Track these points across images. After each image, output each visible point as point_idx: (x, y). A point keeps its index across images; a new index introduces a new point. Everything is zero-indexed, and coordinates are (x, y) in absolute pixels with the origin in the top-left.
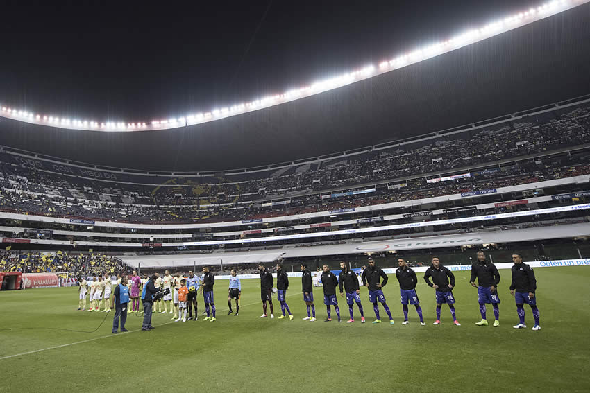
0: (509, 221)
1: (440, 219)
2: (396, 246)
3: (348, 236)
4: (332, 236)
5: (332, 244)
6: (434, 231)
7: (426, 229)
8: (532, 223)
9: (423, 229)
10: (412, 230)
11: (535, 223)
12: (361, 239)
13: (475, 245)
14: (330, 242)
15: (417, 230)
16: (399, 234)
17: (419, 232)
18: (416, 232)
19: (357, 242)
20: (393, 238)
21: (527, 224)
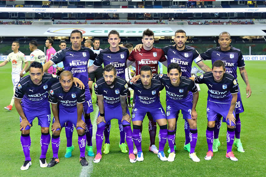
0: (195, 16)
1: (137, 7)
2: (93, 31)
3: (34, 16)
4: (13, 14)
5: (13, 23)
6: (128, 19)
7: (120, 16)
8: (212, 21)
9: (117, 17)
10: (106, 16)
11: (215, 20)
12: (50, 21)
13: (165, 37)
14: (12, 21)
15: (112, 16)
16: (93, 19)
17: (113, 18)
18: (110, 18)
19: (46, 24)
20: (85, 23)
21: (209, 21)
